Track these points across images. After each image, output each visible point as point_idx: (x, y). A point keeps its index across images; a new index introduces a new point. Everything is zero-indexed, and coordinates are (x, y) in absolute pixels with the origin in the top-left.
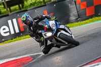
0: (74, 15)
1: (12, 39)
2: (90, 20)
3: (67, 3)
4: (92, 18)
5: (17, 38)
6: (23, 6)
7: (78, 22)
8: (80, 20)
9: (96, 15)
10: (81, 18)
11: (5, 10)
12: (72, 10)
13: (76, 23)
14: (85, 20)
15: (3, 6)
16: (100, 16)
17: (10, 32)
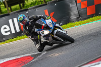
0: (75, 14)
1: (13, 38)
2: (91, 19)
3: (68, 2)
4: (92, 17)
5: (18, 37)
6: (24, 5)
7: (79, 21)
8: (80, 19)
9: (96, 14)
10: (81, 17)
11: (6, 9)
12: (73, 9)
13: (77, 23)
14: (86, 19)
15: (4, 5)
16: (100, 15)
17: (10, 31)
